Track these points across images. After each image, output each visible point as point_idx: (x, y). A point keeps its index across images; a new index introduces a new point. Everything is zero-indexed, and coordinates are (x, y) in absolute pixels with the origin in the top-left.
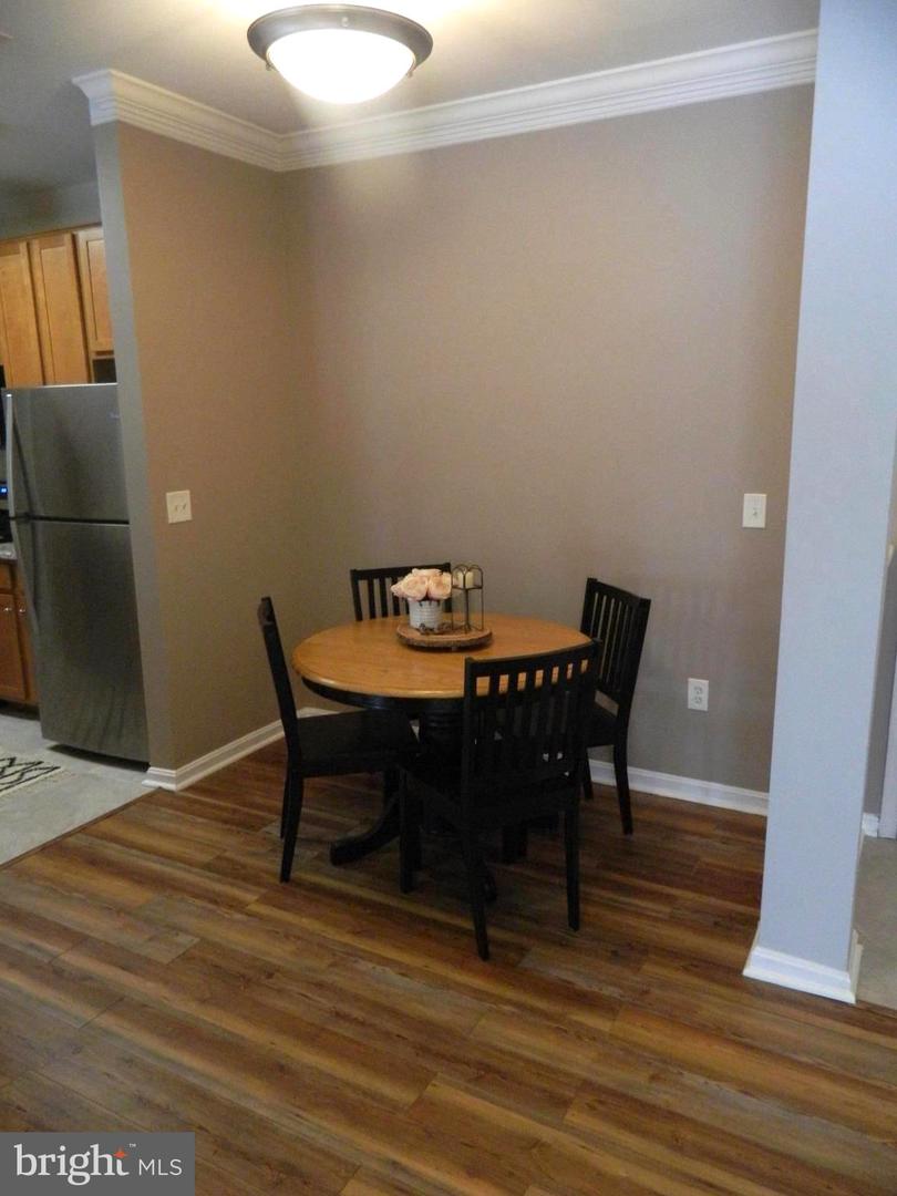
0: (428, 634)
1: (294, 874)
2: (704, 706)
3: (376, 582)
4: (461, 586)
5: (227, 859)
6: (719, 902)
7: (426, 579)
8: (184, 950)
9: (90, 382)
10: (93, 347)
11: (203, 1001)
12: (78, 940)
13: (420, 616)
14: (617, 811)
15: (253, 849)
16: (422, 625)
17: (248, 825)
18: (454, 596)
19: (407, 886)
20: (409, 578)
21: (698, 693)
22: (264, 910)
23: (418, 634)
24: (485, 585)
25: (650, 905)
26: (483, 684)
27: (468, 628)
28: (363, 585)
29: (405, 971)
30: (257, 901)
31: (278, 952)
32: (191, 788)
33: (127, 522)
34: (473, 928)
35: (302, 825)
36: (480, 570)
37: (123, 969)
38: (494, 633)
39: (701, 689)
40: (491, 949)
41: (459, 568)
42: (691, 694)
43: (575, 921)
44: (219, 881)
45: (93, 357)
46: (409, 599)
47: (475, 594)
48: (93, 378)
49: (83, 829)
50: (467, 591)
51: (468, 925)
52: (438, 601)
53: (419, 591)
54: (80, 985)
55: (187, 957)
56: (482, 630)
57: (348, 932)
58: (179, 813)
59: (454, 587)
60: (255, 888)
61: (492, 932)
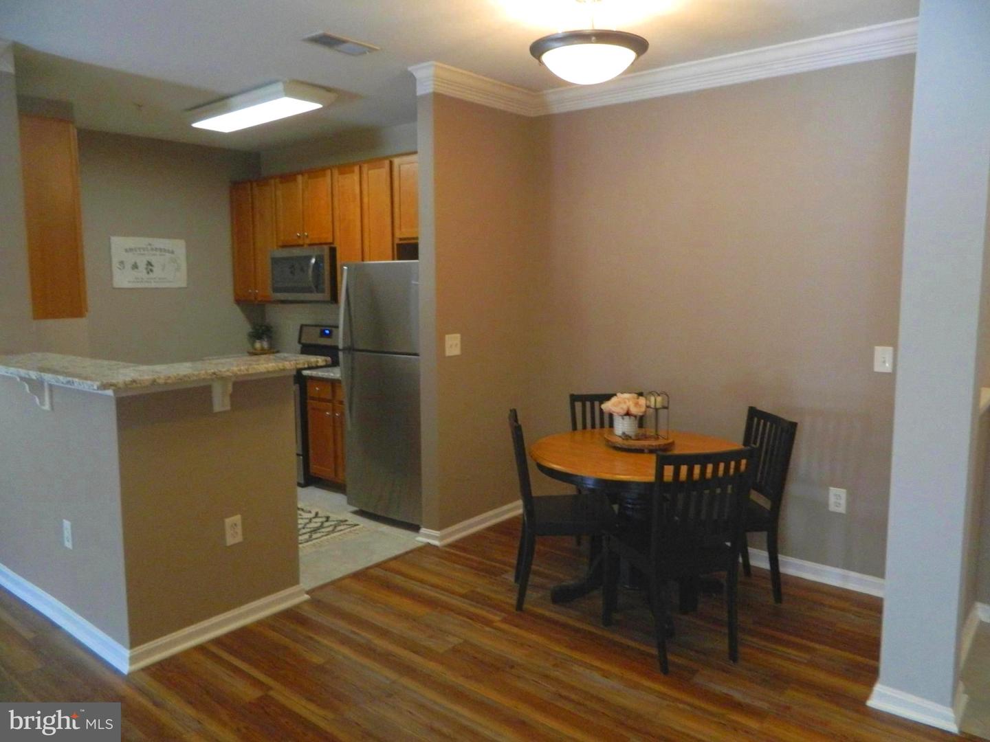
0: (627, 439)
1: (526, 606)
2: (842, 509)
3: (588, 404)
4: (653, 405)
5: (478, 593)
6: (851, 656)
7: (627, 401)
8: (453, 645)
9: (393, 259)
10: (398, 235)
11: (467, 677)
12: (384, 633)
13: (622, 427)
14: (770, 586)
15: (495, 588)
16: (624, 433)
17: (491, 573)
18: (647, 414)
19: (607, 622)
20: (614, 400)
21: (837, 499)
22: (505, 626)
23: (620, 439)
24: (670, 407)
25: (794, 653)
26: (669, 471)
27: (657, 437)
28: (578, 405)
29: (606, 674)
30: (499, 621)
31: (516, 655)
32: (450, 545)
33: (416, 354)
34: (657, 653)
35: (531, 577)
36: (667, 395)
37: (414, 652)
38: (676, 442)
39: (839, 496)
40: (670, 668)
41: (651, 393)
42: (832, 500)
43: (733, 656)
44: (475, 607)
45: (397, 241)
46: (615, 414)
47: (662, 413)
48: (396, 257)
49: (378, 565)
50: (656, 410)
51: (655, 652)
52: (635, 416)
53: (622, 408)
54: (387, 659)
55: (455, 650)
56: (668, 439)
57: (566, 647)
58: (442, 561)
59: (648, 407)
60: (499, 613)
61: (670, 657)
